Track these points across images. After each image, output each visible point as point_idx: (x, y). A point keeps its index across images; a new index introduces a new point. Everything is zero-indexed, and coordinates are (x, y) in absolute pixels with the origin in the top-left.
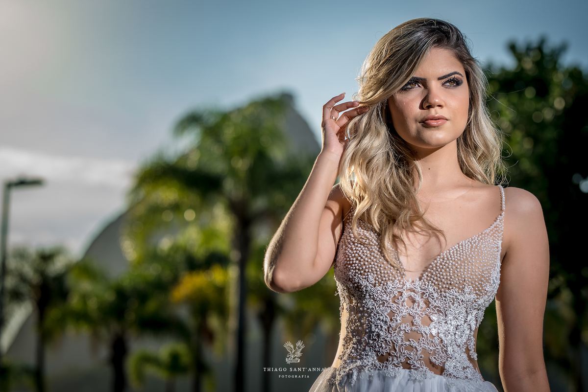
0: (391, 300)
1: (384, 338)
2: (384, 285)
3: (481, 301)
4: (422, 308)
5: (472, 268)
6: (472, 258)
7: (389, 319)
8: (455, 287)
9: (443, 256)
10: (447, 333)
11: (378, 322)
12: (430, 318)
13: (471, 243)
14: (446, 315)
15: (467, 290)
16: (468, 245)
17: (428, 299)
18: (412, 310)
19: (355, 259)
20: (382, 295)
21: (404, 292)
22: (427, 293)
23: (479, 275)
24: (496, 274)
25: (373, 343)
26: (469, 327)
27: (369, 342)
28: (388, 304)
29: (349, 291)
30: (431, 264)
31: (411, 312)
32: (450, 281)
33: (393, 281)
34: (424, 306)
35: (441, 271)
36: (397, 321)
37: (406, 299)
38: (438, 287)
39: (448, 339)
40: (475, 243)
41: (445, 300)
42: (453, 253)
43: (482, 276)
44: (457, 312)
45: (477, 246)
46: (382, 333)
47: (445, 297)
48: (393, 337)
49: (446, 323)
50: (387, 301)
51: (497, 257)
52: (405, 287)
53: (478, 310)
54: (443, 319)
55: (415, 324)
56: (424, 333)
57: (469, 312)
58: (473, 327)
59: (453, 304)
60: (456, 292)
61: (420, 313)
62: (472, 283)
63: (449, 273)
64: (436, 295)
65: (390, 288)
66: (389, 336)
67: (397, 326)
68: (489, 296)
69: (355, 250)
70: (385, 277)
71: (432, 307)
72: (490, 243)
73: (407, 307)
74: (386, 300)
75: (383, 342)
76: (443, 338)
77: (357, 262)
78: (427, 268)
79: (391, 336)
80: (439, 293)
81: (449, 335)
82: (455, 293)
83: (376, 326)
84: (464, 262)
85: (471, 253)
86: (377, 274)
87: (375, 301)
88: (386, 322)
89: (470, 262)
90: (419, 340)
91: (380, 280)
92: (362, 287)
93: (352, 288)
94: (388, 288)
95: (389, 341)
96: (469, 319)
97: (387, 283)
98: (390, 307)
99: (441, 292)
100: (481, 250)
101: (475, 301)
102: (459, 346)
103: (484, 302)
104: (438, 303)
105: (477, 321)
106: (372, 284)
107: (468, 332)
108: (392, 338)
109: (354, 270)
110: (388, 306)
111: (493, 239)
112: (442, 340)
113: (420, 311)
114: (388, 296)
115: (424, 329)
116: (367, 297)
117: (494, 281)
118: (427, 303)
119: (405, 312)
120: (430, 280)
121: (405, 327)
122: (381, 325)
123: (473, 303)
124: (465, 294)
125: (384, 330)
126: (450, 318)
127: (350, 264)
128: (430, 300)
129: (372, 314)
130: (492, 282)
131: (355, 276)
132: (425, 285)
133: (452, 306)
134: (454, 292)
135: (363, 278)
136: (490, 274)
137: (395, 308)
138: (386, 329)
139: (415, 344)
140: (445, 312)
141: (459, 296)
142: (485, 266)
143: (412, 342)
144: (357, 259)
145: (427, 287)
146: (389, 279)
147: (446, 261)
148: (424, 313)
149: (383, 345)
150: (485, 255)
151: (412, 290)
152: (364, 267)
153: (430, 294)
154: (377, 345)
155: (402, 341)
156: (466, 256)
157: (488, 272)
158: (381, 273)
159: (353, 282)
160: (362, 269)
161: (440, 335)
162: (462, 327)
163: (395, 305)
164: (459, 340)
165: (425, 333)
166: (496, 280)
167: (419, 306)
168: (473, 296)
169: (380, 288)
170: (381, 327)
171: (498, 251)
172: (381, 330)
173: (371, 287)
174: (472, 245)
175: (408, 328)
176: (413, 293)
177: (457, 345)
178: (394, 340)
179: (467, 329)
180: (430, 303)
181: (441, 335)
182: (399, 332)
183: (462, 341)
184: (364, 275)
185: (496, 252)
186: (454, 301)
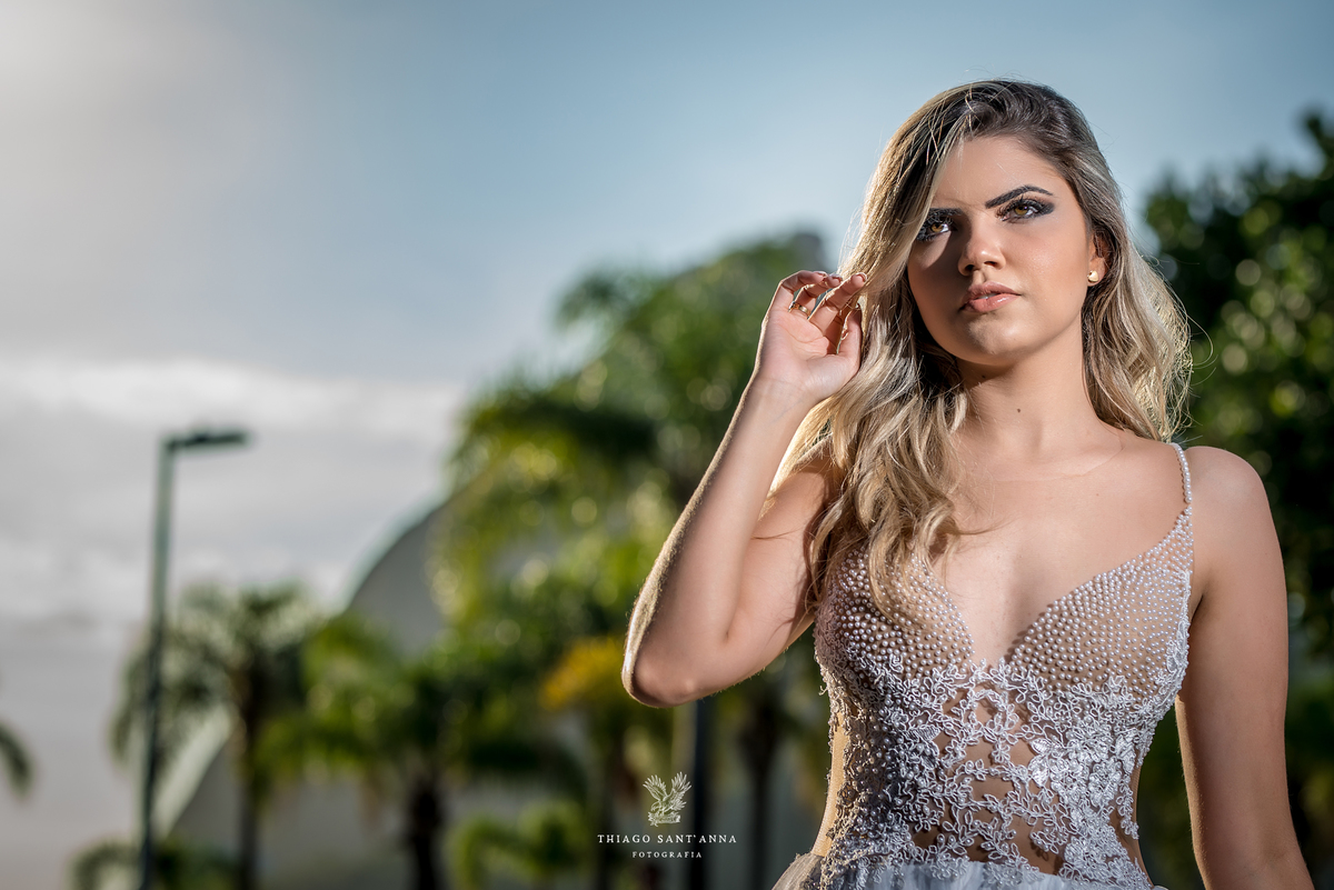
0: (941, 709)
1: (928, 793)
2: (924, 675)
3: (1145, 709)
4: (1011, 724)
5: (1124, 635)
6: (1124, 612)
7: (938, 751)
8: (1088, 678)
9: (1060, 608)
10: (1070, 780)
11: (915, 757)
12: (1029, 746)
13: (1121, 578)
14: (1066, 741)
15: (1113, 684)
16: (1115, 583)
17: (1025, 704)
18: (988, 729)
19: (858, 618)
20: (920, 699)
21: (971, 689)
22: (1023, 691)
23: (1141, 650)
24: (1178, 648)
25: (904, 803)
26: (1118, 765)
27: (893, 801)
28: (936, 717)
29: (847, 688)
30: (1032, 627)
31: (986, 734)
32: (1075, 664)
33: (946, 667)
34: (1017, 720)
35: (1056, 643)
36: (955, 755)
37: (976, 705)
38: (1049, 678)
39: (1071, 792)
40: (1129, 577)
41: (1064, 707)
42: (1082, 599)
43: (1147, 652)
44: (1090, 733)
45: (1135, 584)
46: (922, 783)
47: (1065, 700)
48: (949, 790)
49: (1066, 757)
50: (933, 712)
51: (1180, 607)
52: (973, 678)
53: (1140, 728)
54: (1059, 749)
55: (997, 760)
56: (1016, 782)
57: (1117, 732)
58: (1129, 766)
59: (1082, 716)
60: (1088, 689)
61: (1007, 736)
62: (1124, 669)
63: (1074, 646)
64: (1043, 696)
65: (940, 681)
66: (939, 788)
67: (955, 766)
68: (1163, 697)
69: (859, 596)
70: (925, 657)
71: (1034, 723)
72: (1163, 577)
73: (977, 722)
74: (930, 709)
75: (926, 801)
76: (1061, 792)
77: (864, 624)
78: (1023, 634)
79: (944, 787)
80: (1051, 692)
81: (1075, 784)
82: (1087, 692)
83: (910, 766)
84: (1108, 622)
85: (1121, 602)
86: (907, 651)
87: (907, 710)
88: (931, 757)
89: (1119, 621)
90: (1006, 795)
91: (915, 665)
92: (876, 681)
93: (855, 683)
94: (935, 683)
95: (939, 801)
96: (1118, 748)
97: (931, 672)
98: (941, 724)
99: (1055, 688)
100: (1144, 593)
101: (1132, 709)
102: (1096, 809)
103: (1151, 709)
104: (1048, 714)
105: (1137, 752)
106: (898, 674)
107: (1117, 777)
108: (946, 793)
109: (857, 642)
110: (934, 723)
111: (1169, 568)
112: (1058, 796)
113: (1008, 731)
114: (936, 700)
115: (1015, 771)
116: (889, 702)
117: (1174, 663)
118: (1025, 715)
119: (973, 733)
120: (1031, 663)
121: (975, 768)
122: (920, 765)
123: (1126, 713)
124: (1109, 693)
125: (927, 776)
126: (1074, 746)
127: (847, 629)
128: (1031, 706)
129: (901, 740)
130: (1169, 665)
131: (860, 655)
132: (1019, 672)
133: (1079, 721)
134: (1085, 689)
135: (877, 662)
136: (1166, 647)
137: (952, 727)
138: (931, 773)
139: (997, 806)
140: (1064, 734)
141: (1096, 697)
142: (1152, 629)
143: (991, 802)
144: (863, 619)
145: (1023, 678)
146: (935, 663)
147: (1067, 618)
148: (1016, 737)
149: (927, 809)
150: (1152, 604)
151: (989, 685)
152: (879, 636)
153: (1030, 693)
154: (911, 808)
155: (968, 799)
156: (1111, 609)
157: (1161, 642)
158: (916, 648)
159: (856, 669)
160: (876, 640)
161: (1054, 784)
162: (1104, 765)
163: (950, 718)
164: (1098, 796)
165: (1020, 781)
166: (1179, 660)
167: (1004, 720)
168: (1127, 698)
169: (916, 683)
170: (922, 768)
171: (1182, 595)
172: (921, 775)
173: (896, 680)
174: (1124, 583)
175: (981, 770)
176: (991, 692)
177: (1092, 807)
178: (951, 797)
179: (1113, 771)
180: (1030, 713)
181: (1057, 785)
182: (961, 780)
183: (1104, 797)
184: (880, 654)
185: (1177, 597)
186: (1084, 709)
